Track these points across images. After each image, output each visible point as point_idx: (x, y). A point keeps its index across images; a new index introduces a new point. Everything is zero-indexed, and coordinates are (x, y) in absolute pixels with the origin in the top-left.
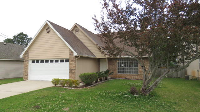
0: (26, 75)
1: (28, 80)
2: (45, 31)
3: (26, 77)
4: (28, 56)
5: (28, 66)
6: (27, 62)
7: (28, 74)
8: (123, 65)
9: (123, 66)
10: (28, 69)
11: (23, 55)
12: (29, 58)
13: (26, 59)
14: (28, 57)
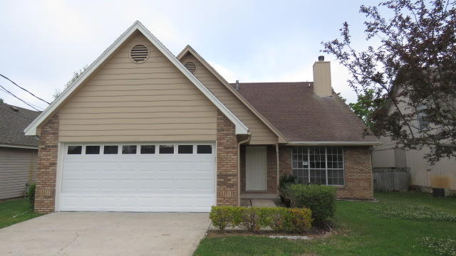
0: (49, 194)
1: (52, 211)
2: (127, 55)
3: (47, 201)
4: (57, 129)
5: (54, 164)
6: (53, 150)
7: (53, 192)
8: (308, 163)
9: (306, 166)
10: (55, 175)
11: (38, 127)
12: (61, 139)
13: (49, 140)
14: (56, 134)
